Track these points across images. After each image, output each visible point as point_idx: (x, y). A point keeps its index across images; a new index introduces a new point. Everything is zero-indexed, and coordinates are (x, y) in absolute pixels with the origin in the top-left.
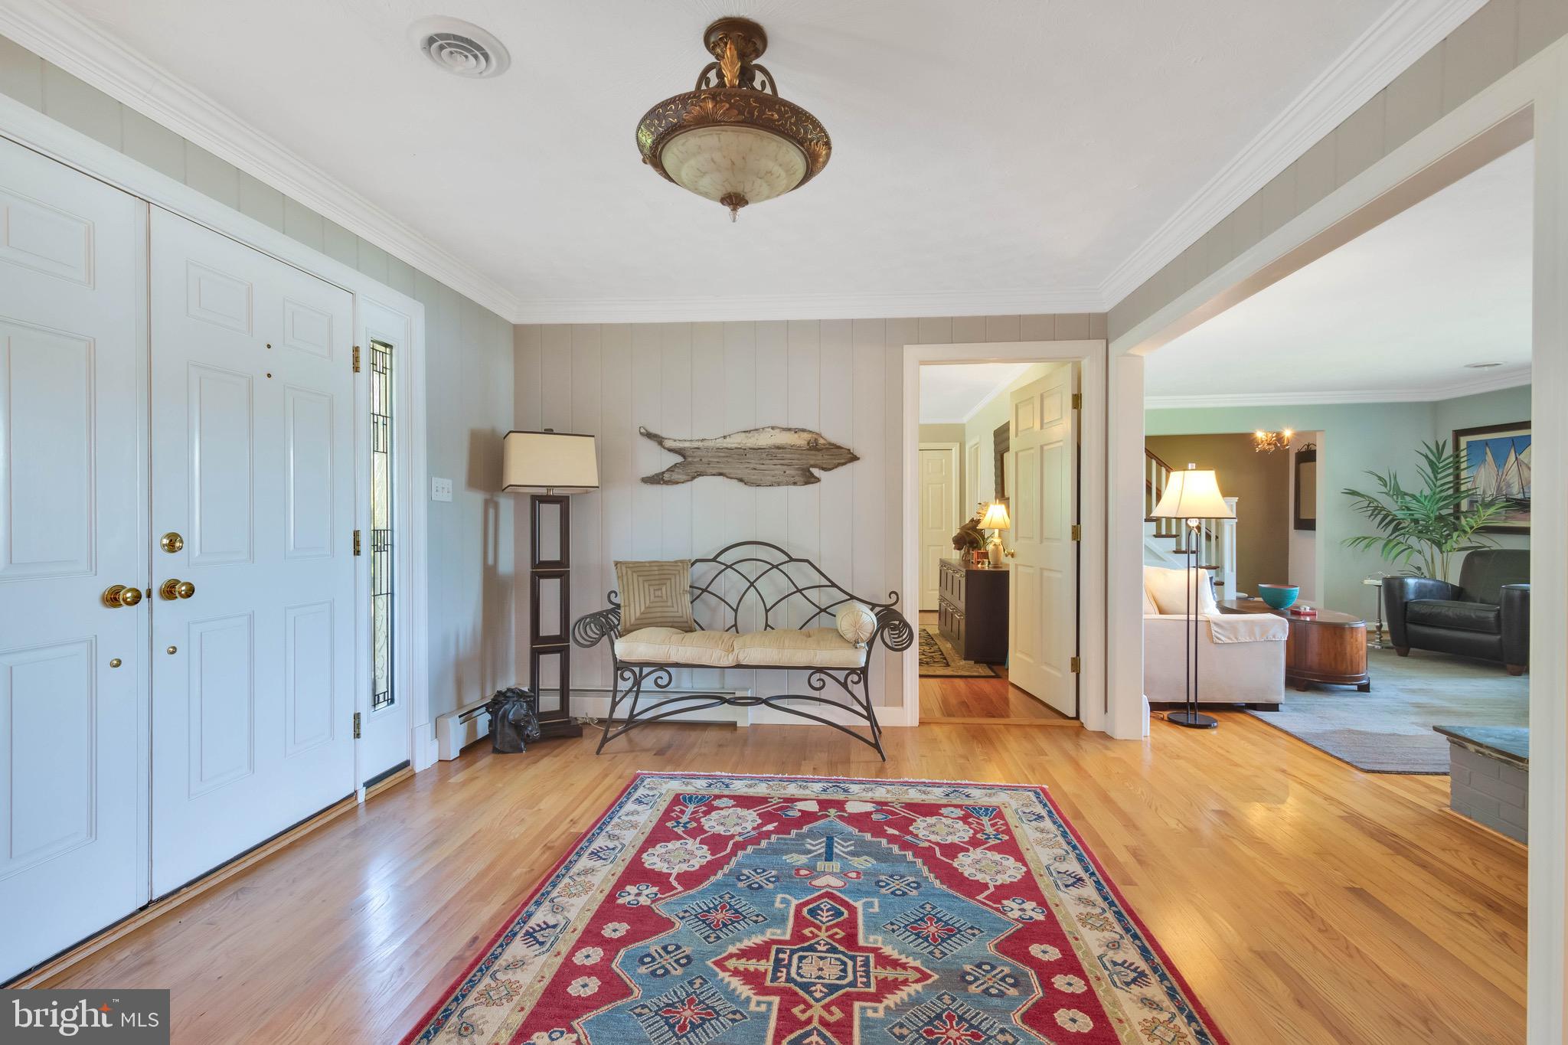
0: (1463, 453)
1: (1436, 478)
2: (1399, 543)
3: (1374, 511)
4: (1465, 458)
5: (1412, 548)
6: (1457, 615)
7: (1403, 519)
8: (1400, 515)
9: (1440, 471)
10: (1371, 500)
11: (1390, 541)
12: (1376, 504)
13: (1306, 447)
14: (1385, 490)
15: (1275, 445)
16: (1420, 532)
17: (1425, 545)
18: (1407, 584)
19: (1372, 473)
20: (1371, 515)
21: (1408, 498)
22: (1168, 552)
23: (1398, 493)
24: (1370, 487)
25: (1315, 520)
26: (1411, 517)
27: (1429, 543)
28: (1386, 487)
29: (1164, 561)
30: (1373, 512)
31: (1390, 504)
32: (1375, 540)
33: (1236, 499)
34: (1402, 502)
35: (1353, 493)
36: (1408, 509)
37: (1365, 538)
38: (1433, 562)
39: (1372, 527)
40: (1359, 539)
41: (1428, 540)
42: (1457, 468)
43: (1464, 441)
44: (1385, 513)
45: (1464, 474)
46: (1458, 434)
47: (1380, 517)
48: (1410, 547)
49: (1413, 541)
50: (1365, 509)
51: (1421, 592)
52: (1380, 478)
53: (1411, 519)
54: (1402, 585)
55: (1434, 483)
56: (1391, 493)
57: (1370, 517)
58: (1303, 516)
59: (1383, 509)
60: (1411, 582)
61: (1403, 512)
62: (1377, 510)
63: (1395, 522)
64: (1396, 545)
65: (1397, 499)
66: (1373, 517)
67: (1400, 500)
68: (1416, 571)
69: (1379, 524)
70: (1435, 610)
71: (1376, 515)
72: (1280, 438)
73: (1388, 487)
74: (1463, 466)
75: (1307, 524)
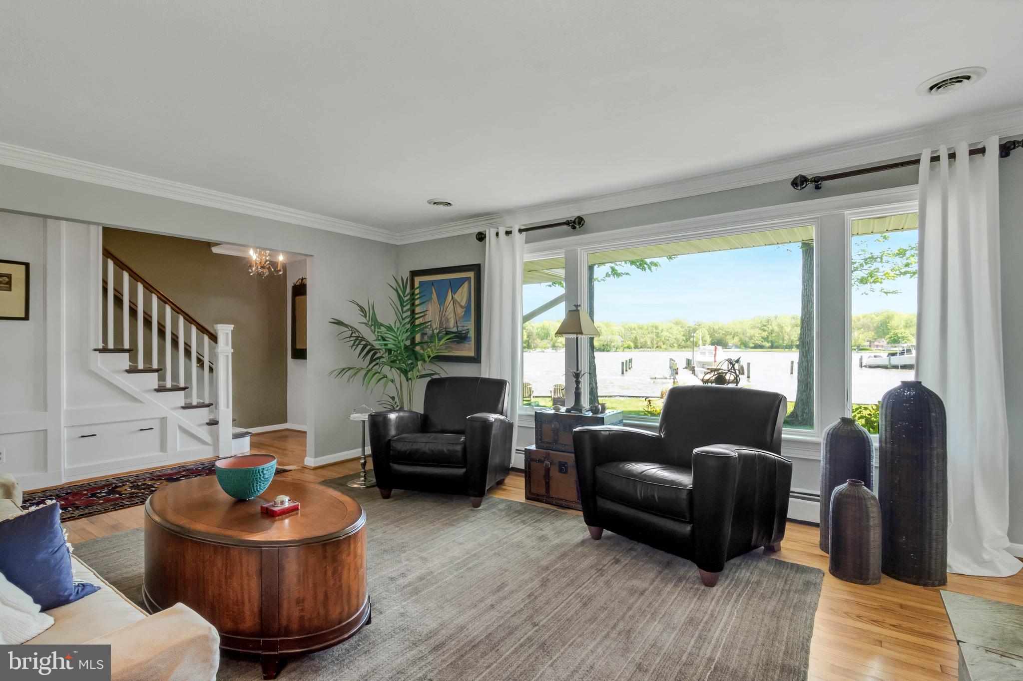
0: (417, 291)
1: (402, 310)
2: (376, 373)
3: (355, 340)
4: (418, 296)
5: (386, 377)
6: (432, 451)
7: (378, 349)
8: (377, 344)
9: (405, 304)
10: (354, 330)
11: (369, 371)
12: (357, 334)
13: (300, 280)
14: (365, 321)
15: (269, 269)
16: (393, 362)
17: (393, 374)
18: (390, 419)
19: (353, 302)
20: (353, 345)
21: (383, 329)
22: (149, 391)
23: (375, 323)
24: (354, 318)
25: (305, 350)
26: (386, 347)
27: (398, 371)
28: (366, 317)
29: (140, 402)
30: (355, 343)
31: (370, 336)
32: (359, 370)
33: (231, 327)
34: (378, 332)
35: (339, 323)
36: (384, 339)
37: (350, 369)
38: (401, 390)
39: (354, 357)
40: (344, 369)
41: (398, 369)
42: (413, 304)
43: (418, 280)
44: (363, 343)
45: (417, 310)
46: (414, 274)
47: (360, 347)
48: (385, 376)
49: (386, 370)
50: (348, 339)
51: (402, 425)
52: (362, 309)
53: (385, 349)
54: (386, 420)
55: (401, 315)
56: (370, 323)
57: (352, 347)
58: (299, 347)
59: (363, 339)
60: (393, 416)
61: (379, 342)
62: (358, 340)
63: (373, 352)
64: (374, 374)
65: (375, 328)
66: (355, 347)
67: (376, 330)
68: (391, 401)
69: (360, 354)
70: (416, 447)
71: (358, 345)
72: (273, 264)
73: (368, 318)
74: (417, 302)
75: (300, 354)
